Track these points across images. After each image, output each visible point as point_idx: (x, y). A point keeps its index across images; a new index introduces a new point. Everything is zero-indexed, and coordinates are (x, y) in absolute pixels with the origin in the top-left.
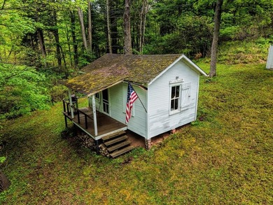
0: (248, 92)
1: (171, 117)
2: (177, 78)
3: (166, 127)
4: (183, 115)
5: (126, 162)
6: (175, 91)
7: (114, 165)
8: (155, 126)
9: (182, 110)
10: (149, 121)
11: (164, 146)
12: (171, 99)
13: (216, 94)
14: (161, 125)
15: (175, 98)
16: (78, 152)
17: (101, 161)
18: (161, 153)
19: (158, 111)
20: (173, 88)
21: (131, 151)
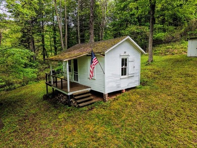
0: (176, 69)
1: (122, 80)
2: (125, 52)
3: (119, 87)
4: (130, 80)
5: (89, 110)
6: (124, 62)
7: (81, 111)
8: (111, 84)
9: (129, 76)
10: (106, 81)
11: (117, 100)
12: (121, 67)
13: (153, 71)
14: (114, 85)
15: (124, 67)
16: (55, 107)
17: (72, 110)
18: (115, 103)
19: (113, 74)
20: (123, 60)
21: (93, 103)
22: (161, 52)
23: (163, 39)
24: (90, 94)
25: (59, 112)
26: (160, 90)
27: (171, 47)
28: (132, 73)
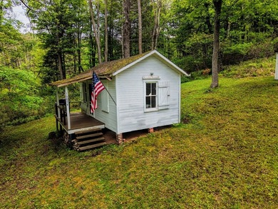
1: (147, 115)
2: (152, 74)
3: (142, 124)
4: (162, 115)
5: (93, 156)
6: (151, 88)
7: (80, 157)
8: (127, 120)
9: (160, 108)
10: (119, 115)
11: (136, 143)
12: (145, 96)
13: (210, 101)
14: (134, 121)
15: (150, 95)
17: (70, 154)
18: (130, 148)
19: (130, 106)
20: (148, 85)
21: (102, 146)
22: (237, 72)
23: (244, 52)
24: (101, 134)
25: (56, 157)
26: (205, 130)
27: (255, 64)
28: (164, 104)
